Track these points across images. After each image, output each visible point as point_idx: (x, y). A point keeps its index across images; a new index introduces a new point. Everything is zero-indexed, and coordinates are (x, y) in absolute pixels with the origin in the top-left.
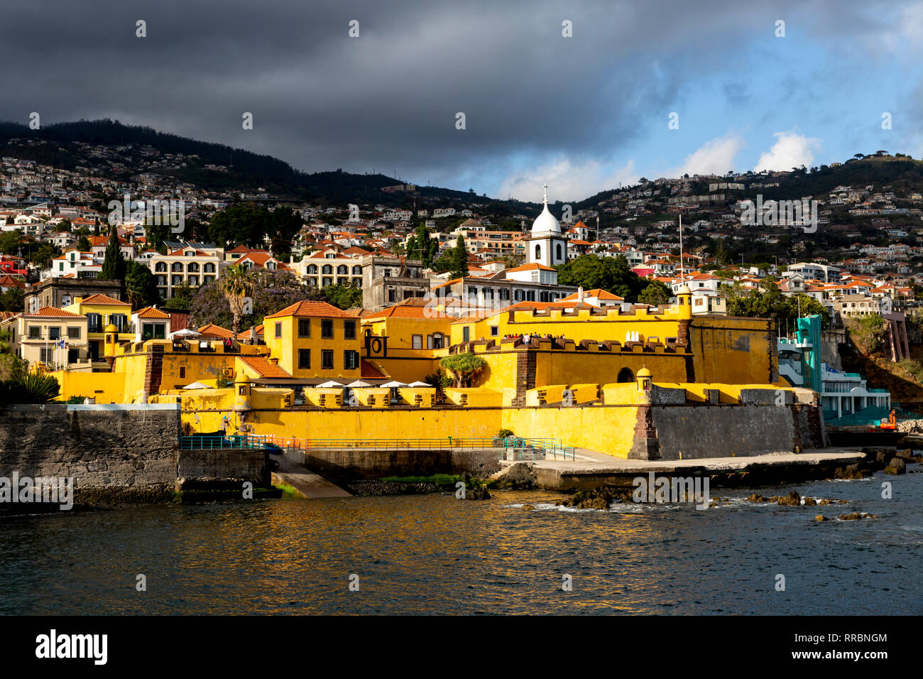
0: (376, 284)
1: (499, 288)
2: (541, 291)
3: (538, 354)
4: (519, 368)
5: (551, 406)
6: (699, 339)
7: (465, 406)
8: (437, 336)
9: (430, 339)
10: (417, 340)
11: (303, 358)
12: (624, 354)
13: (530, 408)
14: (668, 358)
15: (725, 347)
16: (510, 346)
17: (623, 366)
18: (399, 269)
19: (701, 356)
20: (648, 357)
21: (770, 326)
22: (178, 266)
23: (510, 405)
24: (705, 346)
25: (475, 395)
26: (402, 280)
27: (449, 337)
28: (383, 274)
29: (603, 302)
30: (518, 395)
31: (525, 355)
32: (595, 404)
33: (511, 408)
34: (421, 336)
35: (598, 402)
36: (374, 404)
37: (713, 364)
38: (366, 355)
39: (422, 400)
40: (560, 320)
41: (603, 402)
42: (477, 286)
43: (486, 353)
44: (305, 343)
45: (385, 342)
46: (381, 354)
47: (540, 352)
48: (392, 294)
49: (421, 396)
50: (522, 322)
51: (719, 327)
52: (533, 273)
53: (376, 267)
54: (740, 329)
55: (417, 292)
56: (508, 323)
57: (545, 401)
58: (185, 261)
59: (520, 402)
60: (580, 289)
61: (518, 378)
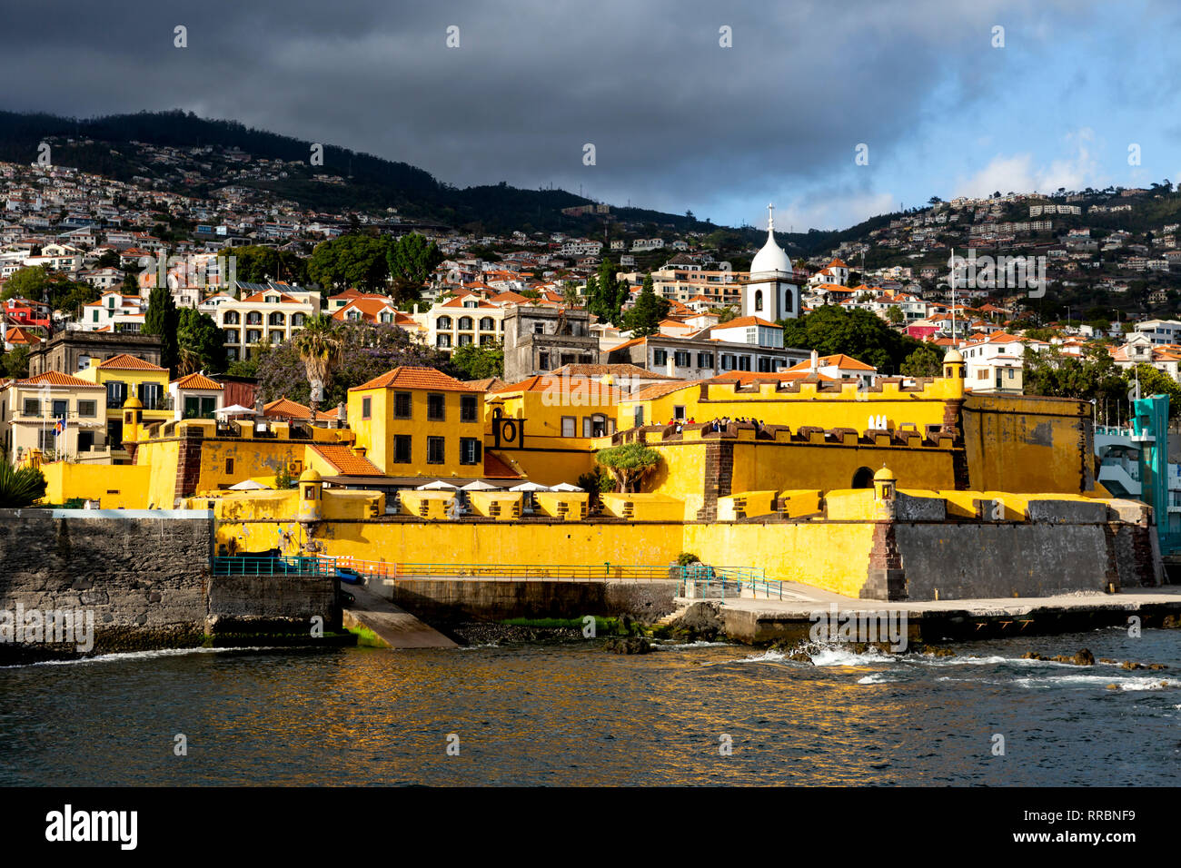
0: (522, 345)
1: (699, 351)
2: (759, 356)
3: (735, 445)
4: (709, 466)
5: (752, 521)
6: (977, 427)
7: (629, 519)
8: (597, 419)
9: (587, 423)
10: (568, 424)
11: (401, 449)
12: (862, 448)
13: (723, 523)
14: (928, 455)
15: (1015, 440)
16: (696, 435)
17: (862, 464)
18: (555, 323)
19: (980, 453)
20: (898, 453)
21: (1082, 410)
22: (255, 317)
23: (694, 518)
24: (985, 436)
25: (645, 504)
26: (558, 339)
27: (614, 421)
28: (533, 330)
29: (846, 373)
30: (706, 505)
31: (717, 447)
32: (815, 519)
33: (696, 523)
34: (575, 419)
35: (819, 515)
36: (499, 514)
37: (997, 462)
38: (494, 445)
39: (567, 510)
40: (774, 399)
41: (826, 516)
42: (666, 349)
43: (662, 444)
44: (403, 427)
45: (521, 427)
46: (516, 443)
47: (739, 443)
48: (544, 357)
49: (566, 505)
50: (718, 399)
51: (1008, 410)
52: (748, 331)
53: (523, 320)
54: (1038, 414)
55: (581, 356)
56: (699, 402)
57: (744, 514)
58: (266, 309)
59: (709, 514)
60: (814, 354)
61: (706, 480)
